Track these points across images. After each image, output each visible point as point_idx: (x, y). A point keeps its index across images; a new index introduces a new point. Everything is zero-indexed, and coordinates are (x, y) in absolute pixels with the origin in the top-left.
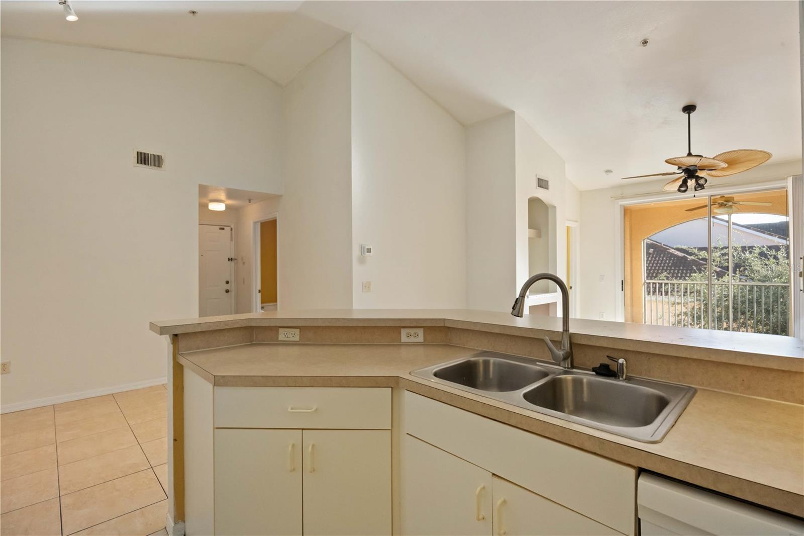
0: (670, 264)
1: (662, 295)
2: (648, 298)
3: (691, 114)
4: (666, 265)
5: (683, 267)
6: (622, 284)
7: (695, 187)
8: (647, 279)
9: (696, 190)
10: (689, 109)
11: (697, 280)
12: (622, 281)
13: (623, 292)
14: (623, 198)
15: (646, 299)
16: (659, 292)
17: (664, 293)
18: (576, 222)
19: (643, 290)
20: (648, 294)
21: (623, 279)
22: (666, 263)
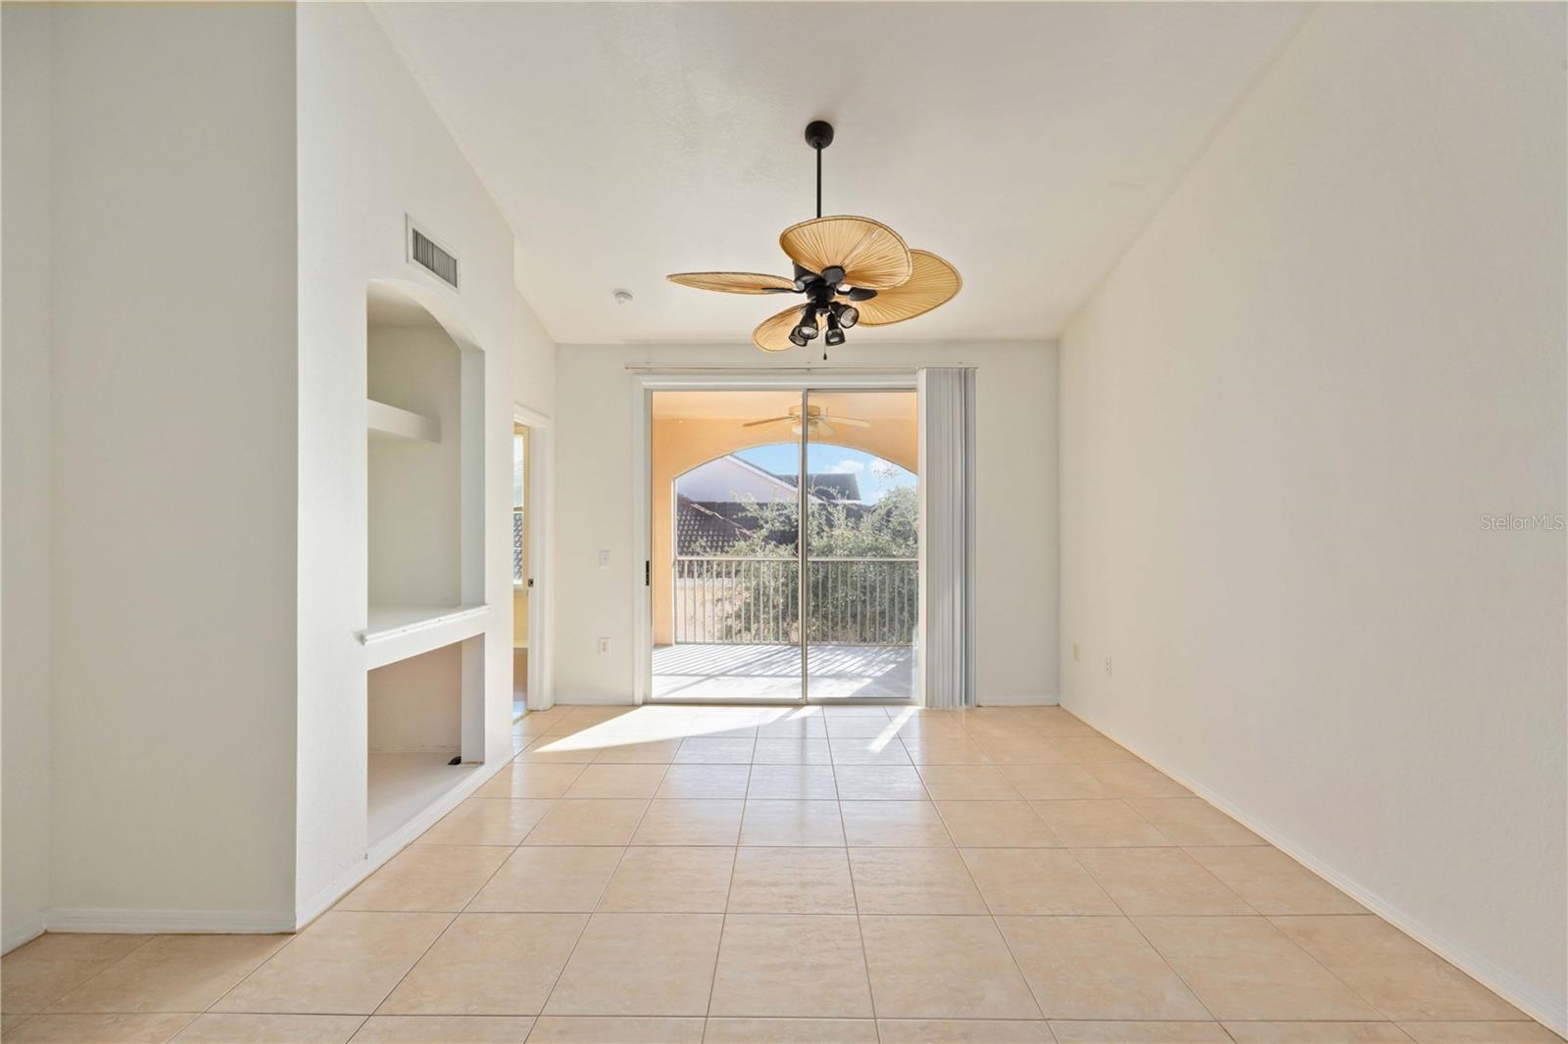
0: (696, 527)
1: (693, 577)
2: (680, 582)
3: (823, 151)
4: (691, 527)
5: (714, 531)
6: (647, 570)
7: (827, 335)
8: (680, 554)
9: (828, 343)
10: (819, 133)
11: (739, 553)
12: (648, 563)
13: (649, 587)
14: (650, 371)
15: (678, 585)
16: (689, 572)
17: (696, 574)
18: (547, 417)
19: (674, 571)
20: (681, 576)
21: (649, 559)
22: (690, 525)
